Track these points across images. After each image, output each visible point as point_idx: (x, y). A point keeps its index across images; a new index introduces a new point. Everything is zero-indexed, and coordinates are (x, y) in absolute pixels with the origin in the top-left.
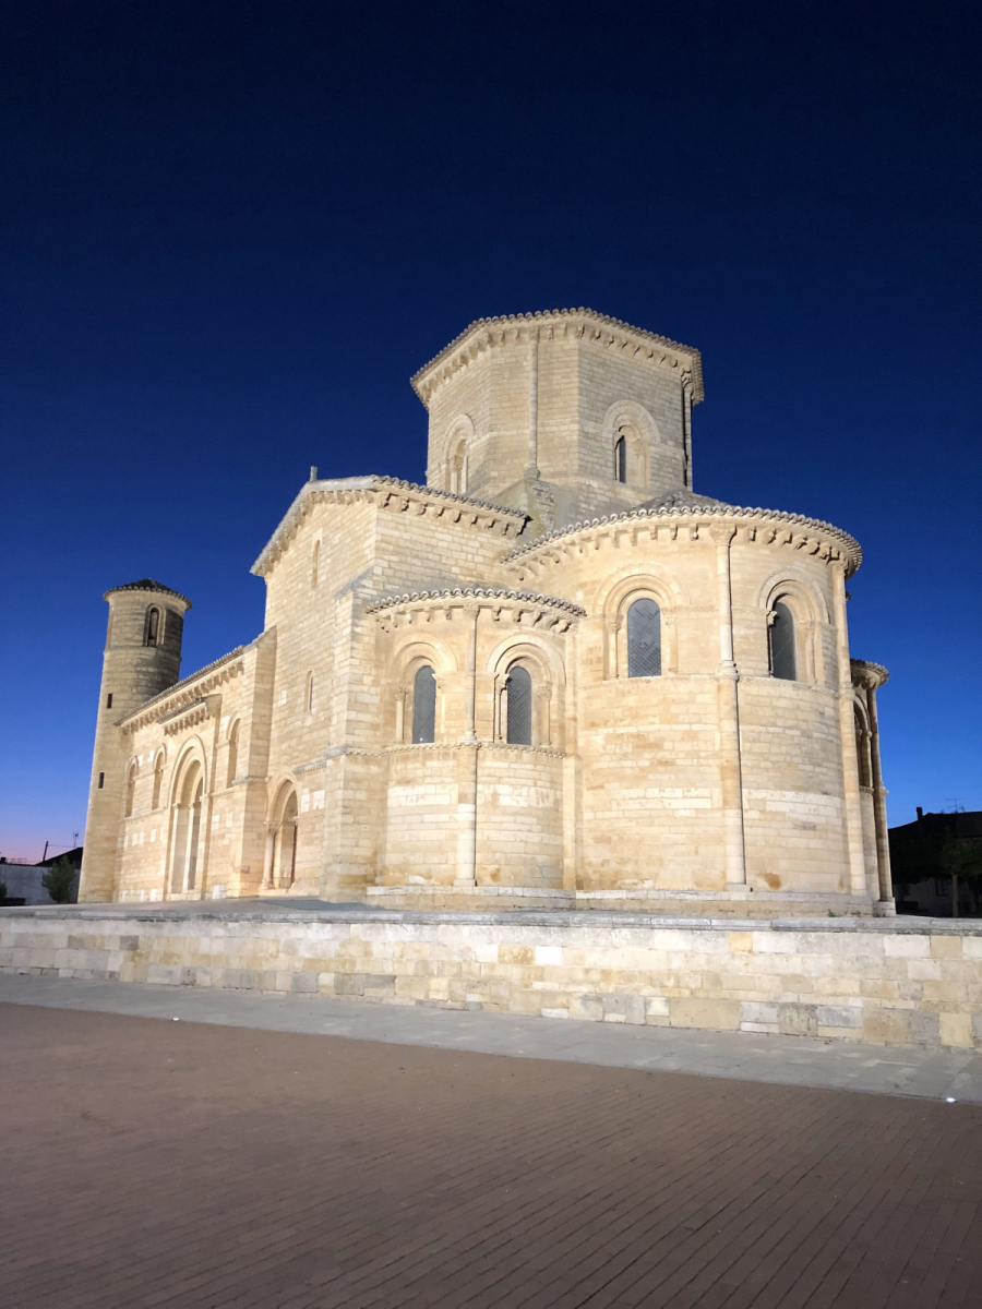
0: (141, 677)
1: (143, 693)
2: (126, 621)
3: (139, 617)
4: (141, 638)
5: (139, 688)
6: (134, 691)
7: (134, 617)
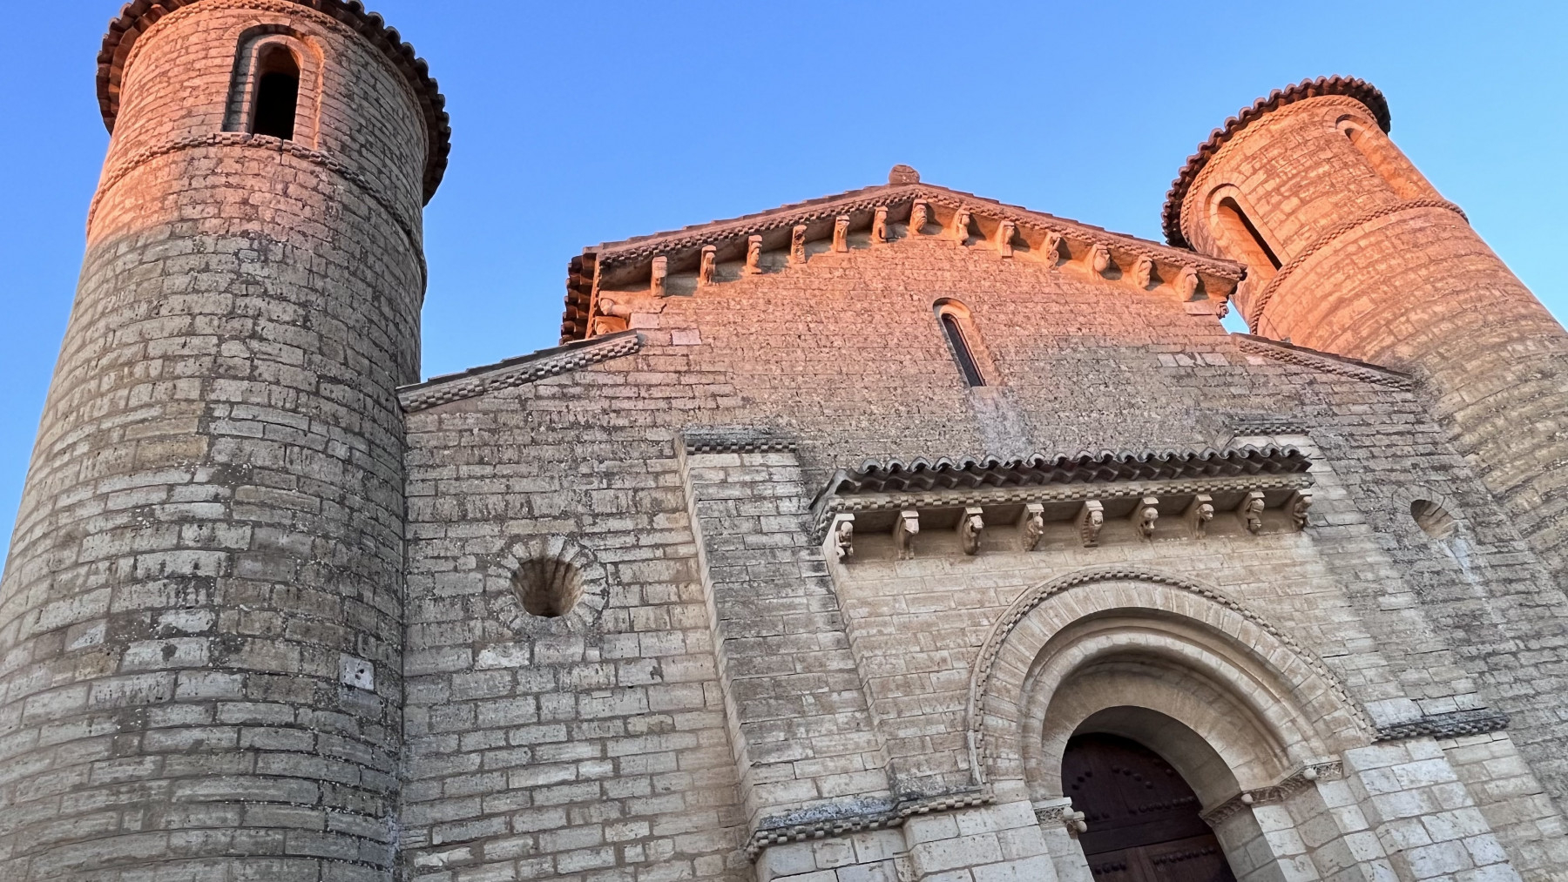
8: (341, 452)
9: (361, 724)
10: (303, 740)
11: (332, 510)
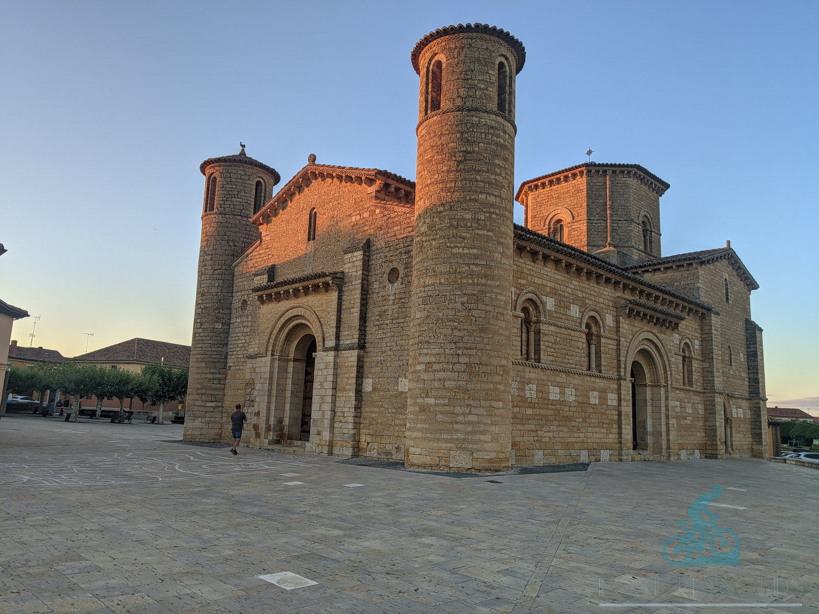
8: (217, 285)
9: (218, 334)
10: (209, 338)
11: (215, 297)
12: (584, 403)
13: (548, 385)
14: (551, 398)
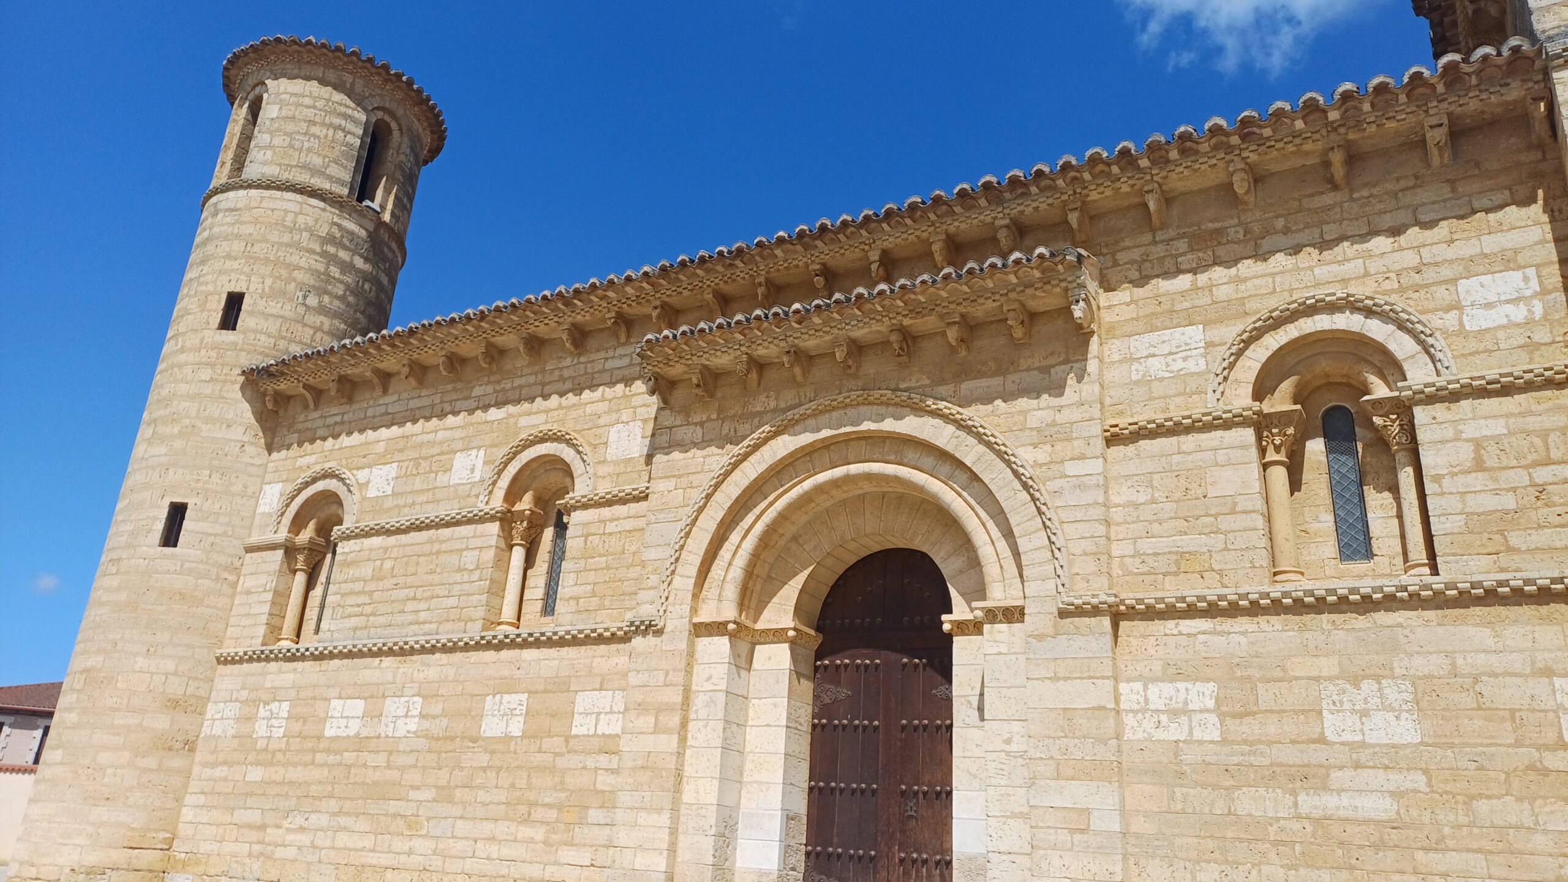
0: (335, 271)
1: (336, 315)
2: (312, 123)
3: (350, 126)
4: (347, 177)
5: (326, 299)
6: (312, 301)
7: (337, 121)
12: (452, 739)
13: (326, 699)
14: (330, 731)
